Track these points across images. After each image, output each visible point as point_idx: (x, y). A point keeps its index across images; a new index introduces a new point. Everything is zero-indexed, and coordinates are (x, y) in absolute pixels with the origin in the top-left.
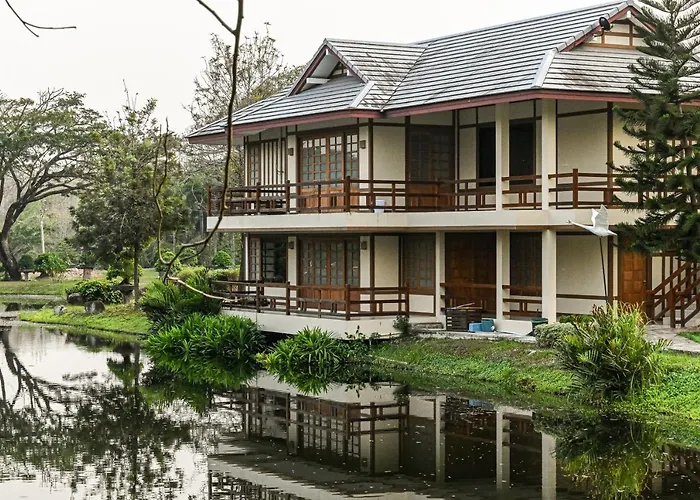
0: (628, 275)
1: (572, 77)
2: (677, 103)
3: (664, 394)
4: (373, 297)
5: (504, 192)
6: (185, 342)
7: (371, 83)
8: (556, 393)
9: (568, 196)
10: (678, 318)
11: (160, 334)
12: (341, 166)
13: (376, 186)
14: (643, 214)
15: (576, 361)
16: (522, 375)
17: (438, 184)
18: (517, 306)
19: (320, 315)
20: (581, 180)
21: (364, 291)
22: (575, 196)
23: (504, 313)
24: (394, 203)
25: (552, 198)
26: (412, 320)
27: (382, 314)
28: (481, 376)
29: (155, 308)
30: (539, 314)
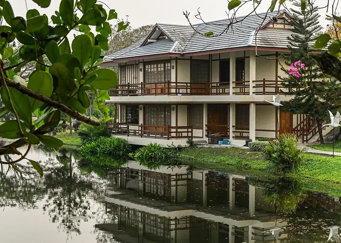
0: (283, 121)
1: (263, 41)
2: (307, 52)
3: (307, 170)
4: (177, 130)
5: (233, 88)
6: (98, 148)
7: (177, 42)
8: (260, 170)
9: (261, 89)
10: (305, 139)
11: (87, 145)
12: (163, 76)
13: (178, 84)
14: (293, 97)
15: (271, 157)
16: (244, 162)
17: (204, 84)
18: (238, 134)
19: (156, 138)
20: (266, 83)
21: (173, 128)
22: (264, 90)
23: (233, 137)
24: (187, 91)
25: (254, 90)
26: (194, 140)
27: (182, 137)
28: (227, 162)
29: (84, 134)
30: (248, 137)
